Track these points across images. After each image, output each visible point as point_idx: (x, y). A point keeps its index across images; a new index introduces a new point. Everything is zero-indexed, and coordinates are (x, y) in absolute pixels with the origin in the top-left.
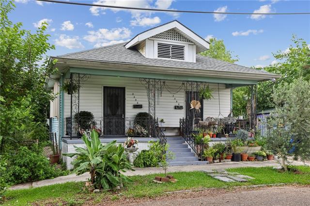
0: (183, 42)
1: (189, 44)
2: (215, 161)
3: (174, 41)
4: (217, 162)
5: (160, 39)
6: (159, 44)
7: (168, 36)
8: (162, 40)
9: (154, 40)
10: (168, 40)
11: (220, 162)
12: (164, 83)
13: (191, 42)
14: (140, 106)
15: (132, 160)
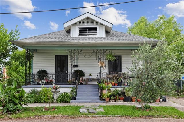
0: (96, 25)
1: (100, 26)
2: (111, 101)
3: (89, 25)
4: (113, 102)
5: (80, 25)
6: (80, 28)
7: (85, 22)
8: (82, 25)
9: (76, 26)
10: (85, 25)
11: (115, 101)
12: (81, 51)
13: (102, 24)
14: (77, 66)
15: (55, 98)
